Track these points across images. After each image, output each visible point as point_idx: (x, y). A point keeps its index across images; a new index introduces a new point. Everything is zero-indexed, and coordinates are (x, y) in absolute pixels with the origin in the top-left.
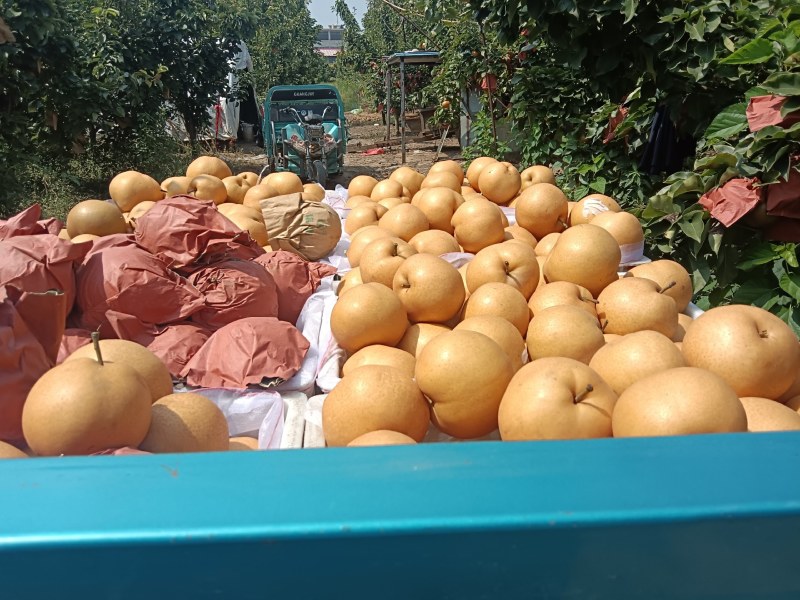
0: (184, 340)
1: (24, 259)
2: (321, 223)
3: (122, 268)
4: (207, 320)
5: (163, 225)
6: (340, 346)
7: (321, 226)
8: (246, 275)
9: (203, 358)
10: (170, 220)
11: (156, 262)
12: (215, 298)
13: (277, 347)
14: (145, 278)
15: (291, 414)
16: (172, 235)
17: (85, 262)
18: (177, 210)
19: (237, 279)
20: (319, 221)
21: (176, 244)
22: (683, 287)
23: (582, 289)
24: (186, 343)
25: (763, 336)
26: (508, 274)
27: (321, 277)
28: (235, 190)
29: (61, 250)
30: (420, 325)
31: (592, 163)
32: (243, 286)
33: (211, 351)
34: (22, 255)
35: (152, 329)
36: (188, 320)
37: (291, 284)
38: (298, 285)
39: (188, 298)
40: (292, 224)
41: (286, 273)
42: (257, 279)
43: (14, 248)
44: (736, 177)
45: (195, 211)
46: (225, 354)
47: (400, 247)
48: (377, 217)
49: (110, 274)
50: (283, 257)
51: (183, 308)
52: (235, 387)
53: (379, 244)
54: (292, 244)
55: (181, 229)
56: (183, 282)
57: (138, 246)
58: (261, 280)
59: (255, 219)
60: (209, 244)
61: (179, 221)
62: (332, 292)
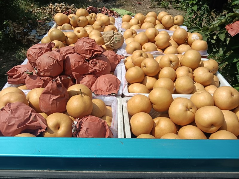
0: (91, 79)
1: (52, 60)
3: (75, 61)
4: (96, 74)
6: (127, 82)
7: (119, 41)
8: (104, 62)
9: (96, 85)
10: (84, 46)
11: (82, 58)
12: (97, 68)
13: (114, 84)
14: (80, 64)
15: (119, 103)
16: (85, 50)
17: (65, 59)
18: (86, 43)
19: (102, 63)
20: (119, 39)
21: (86, 53)
22: (216, 68)
23: (190, 69)
24: (91, 80)
25: (233, 96)
26: (171, 63)
27: (121, 59)
28: (90, 20)
29: (61, 57)
32: (103, 65)
33: (98, 83)
34: (51, 59)
35: (82, 76)
36: (91, 74)
37: (113, 62)
38: (115, 61)
39: (91, 68)
40: (111, 40)
41: (112, 58)
42: (106, 63)
43: (49, 56)
45: (91, 44)
46: (102, 85)
47: (143, 54)
48: (133, 34)
49: (72, 63)
50: (111, 54)
51: (89, 71)
52: (105, 94)
53: (137, 53)
54: (111, 46)
55: (87, 48)
56: (89, 63)
57: (77, 53)
58: (107, 63)
59: (100, 36)
60: (95, 54)
61: (87, 46)
62: (124, 64)
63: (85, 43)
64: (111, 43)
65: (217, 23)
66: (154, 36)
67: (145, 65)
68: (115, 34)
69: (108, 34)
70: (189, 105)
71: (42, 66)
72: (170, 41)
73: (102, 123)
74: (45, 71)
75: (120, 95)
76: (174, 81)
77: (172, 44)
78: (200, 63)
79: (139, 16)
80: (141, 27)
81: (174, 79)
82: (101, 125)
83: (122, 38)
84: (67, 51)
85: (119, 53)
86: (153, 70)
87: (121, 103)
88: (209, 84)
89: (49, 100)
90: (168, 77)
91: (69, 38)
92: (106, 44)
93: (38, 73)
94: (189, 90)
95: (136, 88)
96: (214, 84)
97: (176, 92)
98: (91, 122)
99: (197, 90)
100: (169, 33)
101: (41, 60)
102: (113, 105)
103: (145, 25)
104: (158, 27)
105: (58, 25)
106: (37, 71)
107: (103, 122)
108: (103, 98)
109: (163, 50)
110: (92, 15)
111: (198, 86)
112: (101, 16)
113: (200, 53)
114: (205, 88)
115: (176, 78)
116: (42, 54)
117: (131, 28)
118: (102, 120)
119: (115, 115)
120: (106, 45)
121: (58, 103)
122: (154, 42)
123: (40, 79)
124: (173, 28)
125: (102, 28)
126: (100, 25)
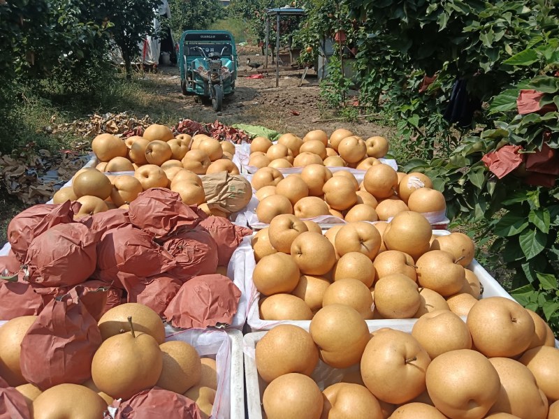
0: (164, 288)
1: (68, 244)
2: (240, 191)
3: (126, 245)
4: (180, 275)
5: (149, 211)
6: (258, 291)
7: (240, 193)
8: (200, 244)
9: (177, 304)
10: (153, 208)
11: (145, 237)
12: (181, 259)
13: (223, 299)
14: (140, 251)
15: (235, 348)
16: (154, 218)
17: (102, 240)
18: (157, 201)
19: (195, 247)
20: (239, 190)
21: (156, 223)
22: (469, 253)
23: (407, 256)
24: (166, 291)
25: (514, 321)
26: (362, 243)
27: (243, 236)
28: (177, 149)
29: (90, 237)
30: (307, 277)
31: (410, 104)
32: (198, 251)
33: (182, 299)
34: (66, 241)
35: (144, 281)
36: (166, 274)
37: (225, 242)
38: (229, 242)
39: (166, 261)
40: (221, 192)
41: (222, 234)
42: (206, 245)
43: (61, 236)
44: (508, 144)
45: (168, 203)
46: (192, 303)
47: (295, 224)
48: (274, 178)
49: (119, 248)
50: (219, 224)
51: (163, 267)
52: (199, 326)
53: (281, 221)
54: (221, 205)
55: (160, 214)
56: (162, 249)
57: (134, 226)
58: (209, 246)
59: (197, 185)
60: (178, 225)
61: (158, 209)
62: (251, 247)
63: (153, 202)
64: (222, 200)
65: (464, 150)
66: (321, 181)
67: (300, 249)
68: (230, 178)
69: (215, 179)
70: (410, 349)
71: (41, 259)
72: (357, 193)
73: (186, 410)
74: (48, 271)
75: (238, 328)
76: (372, 287)
77: (363, 198)
78: (431, 242)
79: (287, 139)
80: (292, 162)
81: (372, 281)
82: (182, 416)
83: (248, 187)
84: (109, 220)
85: (241, 221)
86: (318, 261)
87: (240, 347)
88: (455, 290)
89: (47, 349)
90: (357, 278)
91: (121, 189)
92: (209, 202)
93: (30, 277)
94: (409, 308)
95: (281, 305)
96: (469, 292)
97: (377, 315)
98: (153, 409)
99: (428, 308)
100: (355, 176)
101: (40, 244)
102: (219, 354)
103: (301, 159)
104: (332, 162)
105: (101, 161)
106: (27, 273)
107: (188, 406)
108: (193, 336)
109: (344, 212)
110: (182, 138)
111: (430, 297)
112: (202, 141)
113: (427, 218)
114: (448, 301)
115: (376, 279)
116: (46, 229)
117: (270, 165)
118: (187, 399)
119: (223, 384)
120: (208, 205)
121: (69, 357)
122: (321, 195)
123: (35, 291)
124: (364, 165)
125: (204, 166)
126: (199, 160)
